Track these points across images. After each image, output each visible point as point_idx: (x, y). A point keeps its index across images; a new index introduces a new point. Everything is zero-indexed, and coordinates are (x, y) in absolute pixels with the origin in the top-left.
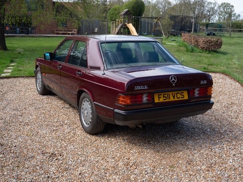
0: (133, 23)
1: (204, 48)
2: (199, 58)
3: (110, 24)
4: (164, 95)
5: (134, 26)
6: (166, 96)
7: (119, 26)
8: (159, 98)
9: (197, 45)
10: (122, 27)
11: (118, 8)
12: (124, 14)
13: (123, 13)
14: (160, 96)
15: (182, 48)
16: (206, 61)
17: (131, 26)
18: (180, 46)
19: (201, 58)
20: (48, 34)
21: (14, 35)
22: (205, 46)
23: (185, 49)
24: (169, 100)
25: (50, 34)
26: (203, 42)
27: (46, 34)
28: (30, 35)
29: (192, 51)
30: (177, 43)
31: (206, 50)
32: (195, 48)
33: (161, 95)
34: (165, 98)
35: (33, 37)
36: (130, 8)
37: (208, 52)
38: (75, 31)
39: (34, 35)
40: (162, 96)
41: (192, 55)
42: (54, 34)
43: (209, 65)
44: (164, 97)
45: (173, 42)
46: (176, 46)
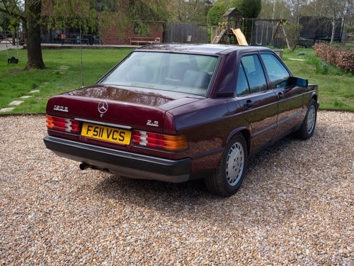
0: (243, 28)
1: (344, 67)
2: (332, 85)
3: (210, 30)
4: (96, 128)
5: (244, 32)
6: (98, 130)
7: (222, 33)
8: (88, 130)
9: (333, 63)
10: (225, 34)
11: (222, 6)
12: (230, 15)
13: (227, 13)
14: (90, 128)
15: (310, 67)
16: (344, 89)
17: (239, 33)
18: (308, 63)
19: (337, 84)
20: (121, 44)
21: (72, 45)
22: (347, 64)
23: (315, 69)
24: (100, 138)
25: (123, 44)
26: (344, 57)
27: (117, 44)
28: (94, 45)
29: (325, 72)
30: (305, 58)
31: (348, 70)
32: (331, 68)
33: (92, 127)
34: (96, 133)
35: (97, 48)
36: (239, 5)
37: (350, 74)
38: (158, 40)
39: (101, 46)
40: (92, 129)
41: (323, 79)
42: (129, 44)
43: (347, 97)
44: (94, 131)
45: (300, 57)
46: (302, 63)
